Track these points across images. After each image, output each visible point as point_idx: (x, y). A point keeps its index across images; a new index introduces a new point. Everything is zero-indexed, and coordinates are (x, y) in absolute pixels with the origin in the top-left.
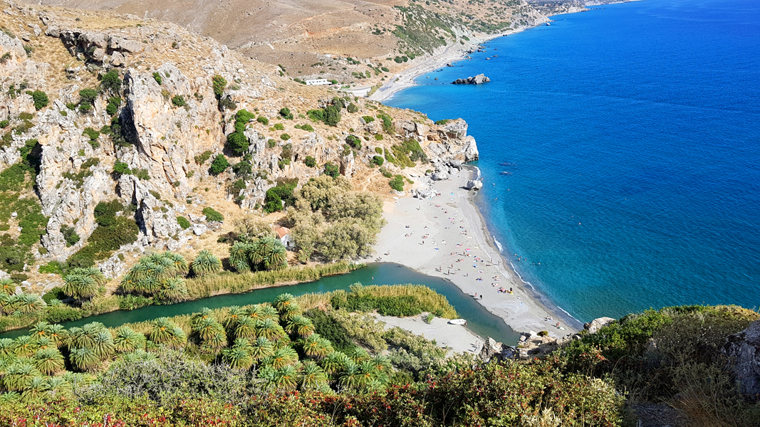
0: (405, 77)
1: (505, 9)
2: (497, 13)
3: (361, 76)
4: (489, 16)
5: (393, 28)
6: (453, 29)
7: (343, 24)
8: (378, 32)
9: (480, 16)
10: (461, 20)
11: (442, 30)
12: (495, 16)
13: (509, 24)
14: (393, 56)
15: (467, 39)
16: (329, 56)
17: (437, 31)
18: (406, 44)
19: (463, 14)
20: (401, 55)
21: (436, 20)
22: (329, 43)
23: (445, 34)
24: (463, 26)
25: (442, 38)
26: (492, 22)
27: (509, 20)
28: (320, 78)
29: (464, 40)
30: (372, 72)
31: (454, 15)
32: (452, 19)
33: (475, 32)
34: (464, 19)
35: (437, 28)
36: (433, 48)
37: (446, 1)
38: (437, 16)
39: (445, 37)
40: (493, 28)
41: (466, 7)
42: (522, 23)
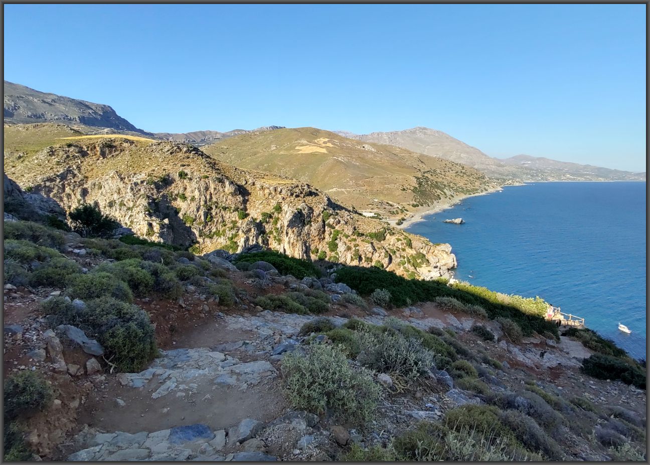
0: (416, 216)
1: (476, 181)
2: (471, 183)
3: (393, 213)
4: (466, 184)
5: (412, 188)
6: (445, 190)
7: (386, 184)
8: (404, 190)
9: (461, 184)
10: (450, 186)
11: (439, 191)
12: (470, 184)
13: (477, 190)
14: (411, 203)
15: (453, 197)
16: (376, 200)
17: (436, 191)
18: (418, 197)
19: (451, 182)
20: (415, 203)
21: (436, 186)
22: (376, 194)
23: (441, 193)
24: (451, 189)
25: (439, 195)
26: (468, 188)
27: (478, 188)
28: (371, 212)
29: (451, 197)
30: (399, 212)
31: (446, 183)
32: (445, 185)
33: (457, 193)
34: (452, 185)
35: (436, 190)
36: (434, 201)
37: (442, 174)
38: (436, 182)
39: (440, 195)
40: (469, 192)
41: (453, 178)
42: (486, 190)
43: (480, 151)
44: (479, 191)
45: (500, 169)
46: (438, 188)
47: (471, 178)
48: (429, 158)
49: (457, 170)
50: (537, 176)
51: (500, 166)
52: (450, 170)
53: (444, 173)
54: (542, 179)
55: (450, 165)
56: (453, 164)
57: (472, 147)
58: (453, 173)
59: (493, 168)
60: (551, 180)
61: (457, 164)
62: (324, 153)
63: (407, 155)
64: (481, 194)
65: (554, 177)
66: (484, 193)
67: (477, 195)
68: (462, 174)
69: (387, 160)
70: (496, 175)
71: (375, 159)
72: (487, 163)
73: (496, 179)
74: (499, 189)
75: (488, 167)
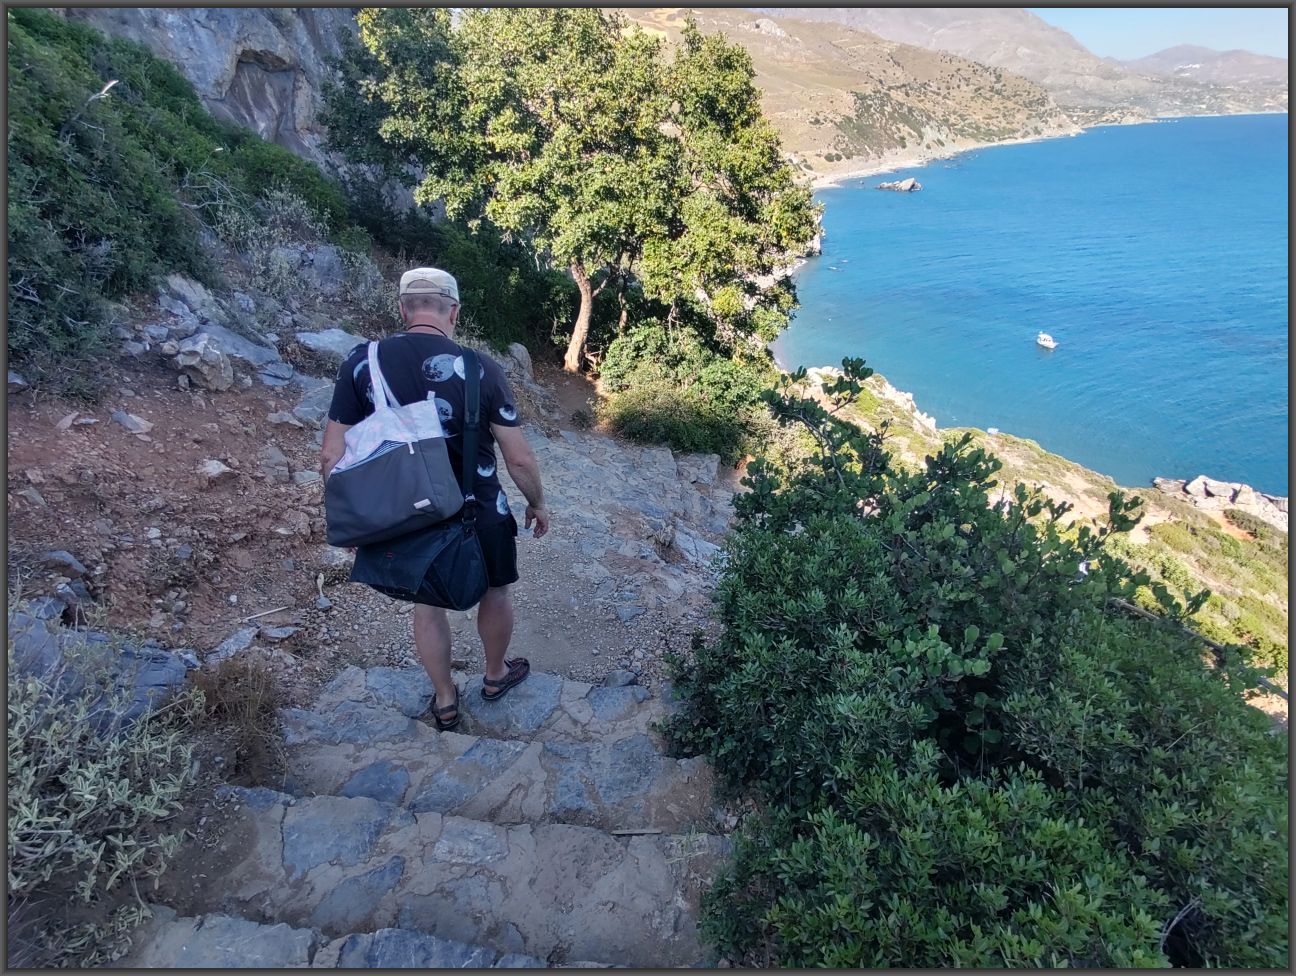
1: (1019, 111)
2: (1004, 116)
4: (990, 118)
5: (839, 119)
6: (925, 129)
8: (817, 122)
9: (979, 118)
10: (945, 120)
11: (908, 128)
12: (1001, 118)
13: (1014, 131)
14: (825, 153)
15: (941, 143)
17: (898, 129)
18: (846, 139)
19: (955, 113)
20: (834, 153)
21: (905, 115)
23: (909, 134)
24: (944, 128)
25: (903, 138)
26: (991, 127)
27: (1018, 127)
29: (933, 144)
31: (937, 114)
34: (952, 119)
35: (901, 126)
36: (885, 149)
37: (938, 94)
38: (910, 110)
39: (907, 137)
40: (989, 134)
41: (964, 104)
42: (1037, 131)
44: (1018, 135)
46: (906, 122)
47: (1010, 104)
48: (918, 54)
49: (982, 84)
50: (1200, 100)
52: (963, 83)
53: (947, 91)
54: (1208, 108)
55: (969, 74)
56: (979, 68)
58: (967, 91)
59: (1092, 81)
60: (1233, 109)
61: (987, 70)
63: (866, 50)
64: (1021, 141)
65: (1244, 101)
66: (1030, 139)
67: (1007, 142)
68: (988, 95)
69: (807, 58)
70: (1091, 102)
71: (779, 57)
72: (1079, 70)
73: (1082, 110)
74: (1074, 130)
75: (1079, 80)
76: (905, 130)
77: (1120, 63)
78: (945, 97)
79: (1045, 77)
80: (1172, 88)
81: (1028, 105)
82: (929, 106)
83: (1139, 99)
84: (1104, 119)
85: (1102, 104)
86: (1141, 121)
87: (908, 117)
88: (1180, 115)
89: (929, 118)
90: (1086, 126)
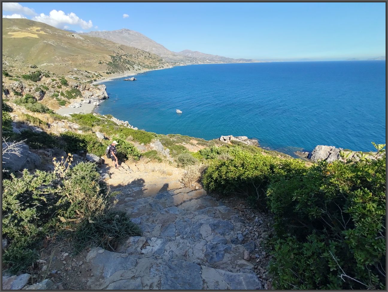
2: (154, 63)
3: (89, 77)
5: (107, 62)
7: (86, 59)
8: (101, 63)
9: (147, 63)
14: (106, 71)
16: (75, 69)
17: (126, 65)
18: (111, 68)
19: (141, 62)
20: (109, 72)
25: (128, 68)
26: (151, 66)
27: (158, 66)
29: (138, 70)
30: (95, 76)
31: (137, 62)
34: (141, 64)
35: (127, 65)
36: (124, 71)
37: (135, 57)
38: (128, 61)
39: (130, 68)
40: (151, 68)
41: (143, 60)
42: (163, 67)
43: (163, 47)
44: (158, 68)
45: (175, 57)
46: (128, 64)
47: (154, 61)
48: (127, 48)
49: (146, 55)
51: (174, 55)
52: (141, 55)
53: (137, 57)
54: (196, 63)
55: (142, 53)
56: (144, 52)
57: (159, 44)
58: (143, 57)
59: (171, 56)
61: (146, 52)
62: (36, 38)
63: (111, 45)
64: (159, 69)
66: (161, 69)
67: (156, 69)
68: (148, 58)
69: (93, 46)
70: (172, 61)
71: (83, 45)
72: (167, 54)
73: (171, 62)
74: (171, 67)
75: (168, 56)
76: (129, 66)
77: (175, 53)
78: (137, 58)
79: (160, 55)
80: (187, 59)
81: (158, 61)
82: (134, 60)
83: (182, 61)
84: (176, 64)
85: (175, 61)
86: (184, 65)
87: (128, 63)
88: (191, 64)
89: (134, 63)
90: (173, 66)
